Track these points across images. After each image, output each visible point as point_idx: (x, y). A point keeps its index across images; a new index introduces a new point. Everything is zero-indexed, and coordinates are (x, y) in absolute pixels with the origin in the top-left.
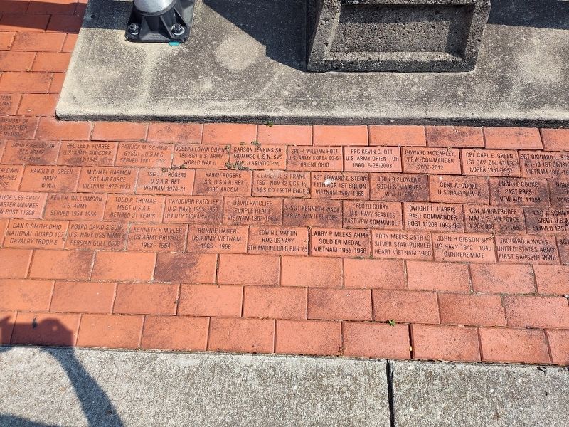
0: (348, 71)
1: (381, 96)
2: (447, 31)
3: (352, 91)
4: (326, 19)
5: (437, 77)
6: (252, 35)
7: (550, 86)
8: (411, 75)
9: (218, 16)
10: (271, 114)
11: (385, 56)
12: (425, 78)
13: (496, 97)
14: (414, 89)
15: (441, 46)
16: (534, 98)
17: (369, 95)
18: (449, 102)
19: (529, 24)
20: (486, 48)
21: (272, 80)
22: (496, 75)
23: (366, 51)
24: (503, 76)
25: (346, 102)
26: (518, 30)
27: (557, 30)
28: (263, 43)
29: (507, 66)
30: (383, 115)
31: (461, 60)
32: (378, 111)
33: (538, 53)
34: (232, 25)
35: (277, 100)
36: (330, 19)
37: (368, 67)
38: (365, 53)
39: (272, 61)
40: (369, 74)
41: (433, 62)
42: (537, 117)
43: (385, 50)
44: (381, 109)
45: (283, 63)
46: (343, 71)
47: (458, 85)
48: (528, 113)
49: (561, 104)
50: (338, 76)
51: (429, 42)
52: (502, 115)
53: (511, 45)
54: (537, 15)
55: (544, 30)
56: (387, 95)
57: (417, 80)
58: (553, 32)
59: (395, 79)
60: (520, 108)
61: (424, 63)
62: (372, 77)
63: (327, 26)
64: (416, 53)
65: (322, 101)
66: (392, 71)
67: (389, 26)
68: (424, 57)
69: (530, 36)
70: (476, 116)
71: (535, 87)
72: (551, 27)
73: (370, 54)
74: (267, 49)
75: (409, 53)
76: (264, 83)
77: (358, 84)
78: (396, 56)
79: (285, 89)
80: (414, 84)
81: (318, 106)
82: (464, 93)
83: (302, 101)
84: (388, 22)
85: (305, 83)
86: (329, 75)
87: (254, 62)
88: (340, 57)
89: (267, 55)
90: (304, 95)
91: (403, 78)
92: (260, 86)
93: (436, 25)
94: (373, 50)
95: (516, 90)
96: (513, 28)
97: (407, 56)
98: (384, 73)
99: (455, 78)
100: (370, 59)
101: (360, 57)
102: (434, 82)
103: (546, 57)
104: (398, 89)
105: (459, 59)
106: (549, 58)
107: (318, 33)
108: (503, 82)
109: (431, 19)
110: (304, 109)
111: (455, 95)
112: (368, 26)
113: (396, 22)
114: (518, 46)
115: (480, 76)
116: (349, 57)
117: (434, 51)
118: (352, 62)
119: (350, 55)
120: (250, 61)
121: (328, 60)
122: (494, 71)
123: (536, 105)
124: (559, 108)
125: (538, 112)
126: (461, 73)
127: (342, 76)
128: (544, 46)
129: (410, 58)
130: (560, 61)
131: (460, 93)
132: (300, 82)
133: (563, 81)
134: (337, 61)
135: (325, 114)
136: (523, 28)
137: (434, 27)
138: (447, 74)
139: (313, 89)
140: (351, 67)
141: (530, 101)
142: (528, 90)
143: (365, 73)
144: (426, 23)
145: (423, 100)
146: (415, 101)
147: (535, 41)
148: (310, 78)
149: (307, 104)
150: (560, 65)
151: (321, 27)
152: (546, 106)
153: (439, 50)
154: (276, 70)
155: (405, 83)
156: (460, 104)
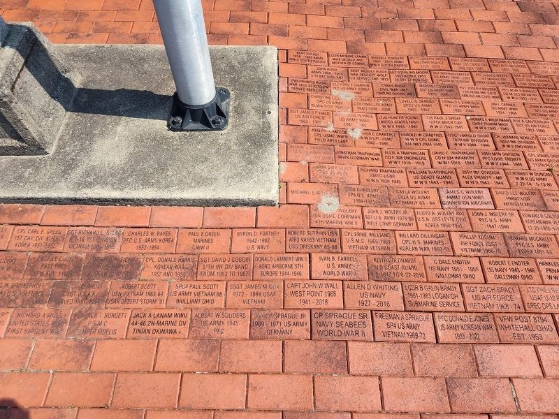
22: (68, 158)
24: (73, 159)
33: (117, 139)
47: (30, 167)
48: (79, 192)
54: (134, 106)
60: (73, 188)
69: (117, 124)
71: (97, 169)
82: (30, 174)
95: (79, 171)
96: (107, 117)
99: (30, 161)
103: (121, 142)
106: (124, 143)
108: (71, 164)
111: (21, 176)
114: (102, 133)
122: (68, 155)
123: (89, 185)
124: (109, 187)
125: (88, 191)
128: (126, 133)
130: (132, 146)
133: (126, 163)
136: (115, 117)
141: (86, 182)
142: (89, 172)
147: (119, 128)
150: (130, 149)
152: (98, 186)
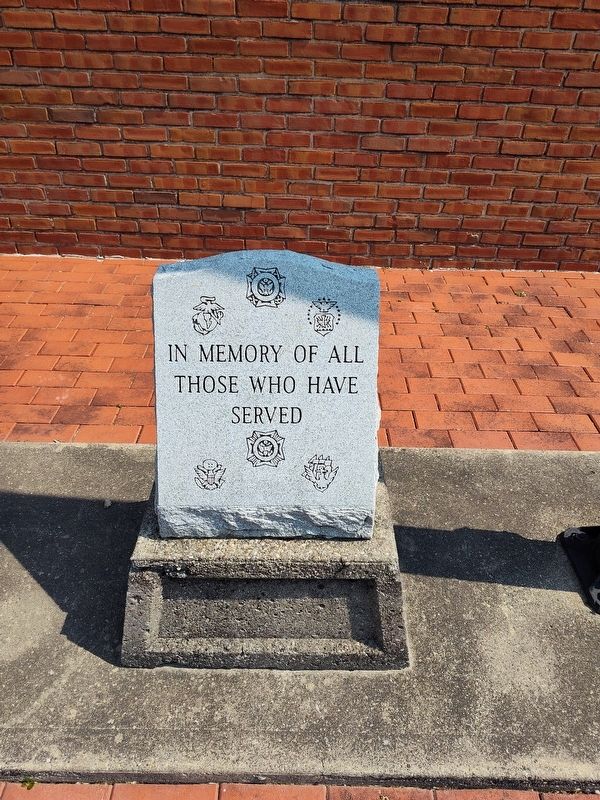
0: (194, 667)
1: (245, 722)
2: (347, 611)
3: (195, 709)
4: (137, 597)
5: (347, 681)
6: (50, 592)
7: (541, 699)
8: (303, 675)
9: (9, 556)
10: (29, 766)
11: (252, 646)
12: (327, 682)
13: (449, 725)
14: (306, 705)
15: (344, 631)
16: (516, 729)
17: (224, 719)
18: (366, 737)
19: (492, 578)
20: (429, 621)
21: (55, 683)
22: (448, 676)
23: (220, 636)
24: (459, 680)
25: (180, 736)
26: (478, 589)
27: (537, 590)
28: (63, 607)
29: (464, 658)
30: (242, 767)
31: (381, 653)
32: (233, 758)
33: (512, 632)
34: (26, 573)
35: (51, 730)
36: (143, 596)
37: (226, 661)
38: (219, 640)
39: (68, 643)
40: (231, 672)
41: (335, 656)
42: (527, 774)
43: (252, 635)
44: (242, 754)
45: (86, 648)
46: (186, 666)
47: (383, 698)
48: (510, 765)
49: (565, 743)
50: (176, 676)
51: (322, 626)
52: (464, 771)
53: (468, 616)
54: (504, 562)
55: (517, 589)
56: (256, 719)
57: (311, 687)
58: (532, 594)
59: (274, 684)
60: (494, 752)
61: (320, 657)
62: (234, 680)
63: (141, 606)
64: (304, 641)
65: (134, 732)
66: (270, 668)
67: (248, 603)
68: (319, 647)
69: (496, 600)
70: (415, 771)
71: (515, 704)
72: (527, 585)
73: (227, 642)
74: (68, 618)
75: (293, 641)
76: (39, 690)
77: (207, 695)
78: (270, 646)
79: (72, 703)
80: (306, 695)
81: (123, 747)
82: (393, 716)
83: (96, 733)
84: (246, 598)
85: (113, 691)
86: (160, 673)
87: (36, 646)
88: (175, 645)
89: (64, 631)
90: (105, 717)
91: (288, 683)
92: (28, 696)
93: (325, 602)
94: (231, 636)
95: (483, 710)
96: (471, 584)
97: (290, 646)
98: (257, 671)
99: (378, 681)
100: (226, 649)
101: (211, 647)
102: (343, 693)
103: (525, 641)
104: (276, 706)
105: (377, 652)
106: (532, 643)
107: (128, 615)
108: (460, 692)
109: (314, 595)
110: (95, 752)
111: (377, 722)
112: (213, 604)
113: (259, 599)
114: (480, 620)
115: (421, 679)
116: (190, 646)
117: (334, 637)
118: (197, 655)
119: (193, 642)
120: (29, 644)
121: (156, 651)
122: (444, 668)
123: (521, 746)
124: (563, 752)
125: (527, 761)
126: (389, 672)
127: (183, 676)
128: (521, 618)
129: (296, 650)
130: (550, 649)
131: (385, 716)
132: (105, 690)
133: (561, 690)
134: (170, 653)
135: (135, 766)
136: (484, 585)
137: (323, 606)
138: (365, 673)
139: (124, 706)
140: (197, 660)
141: (511, 736)
142: (504, 710)
143: (224, 671)
144: (308, 600)
145: (319, 734)
146: (305, 733)
148: (125, 681)
149: (104, 743)
150: (551, 656)
151: (131, 606)
152: (540, 748)
153: (341, 636)
154: (70, 661)
155: (291, 694)
156: (386, 742)
